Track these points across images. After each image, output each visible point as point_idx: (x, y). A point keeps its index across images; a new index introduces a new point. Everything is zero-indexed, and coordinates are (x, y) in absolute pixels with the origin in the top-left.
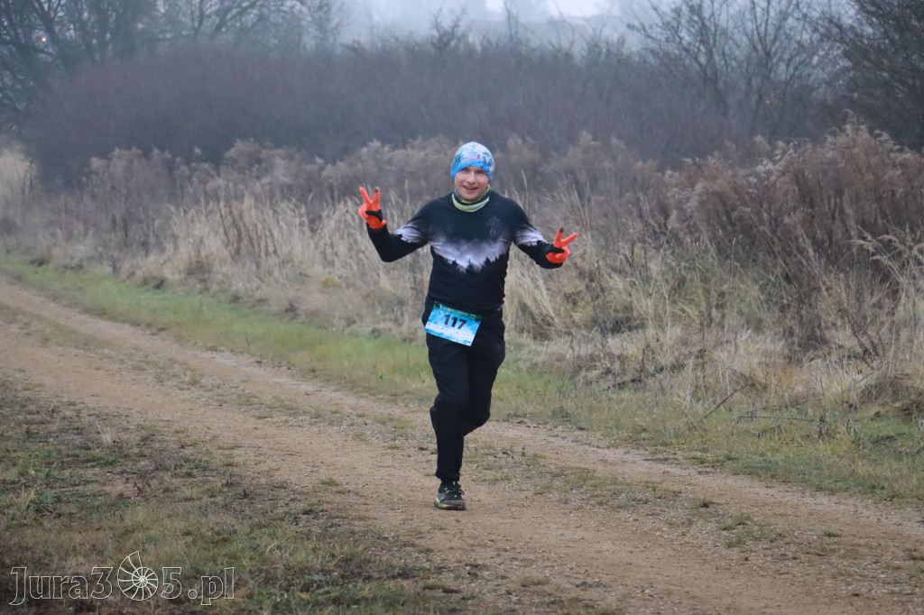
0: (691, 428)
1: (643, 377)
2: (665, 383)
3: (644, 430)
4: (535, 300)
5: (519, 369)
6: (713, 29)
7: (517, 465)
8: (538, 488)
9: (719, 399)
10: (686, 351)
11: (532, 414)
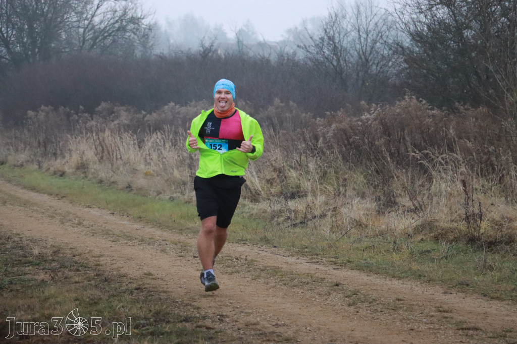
0: (330, 246)
1: (306, 221)
2: (317, 224)
3: (306, 247)
4: (252, 182)
5: (244, 217)
6: (340, 48)
7: (243, 265)
8: (253, 277)
9: (344, 232)
10: (327, 208)
11: (250, 239)
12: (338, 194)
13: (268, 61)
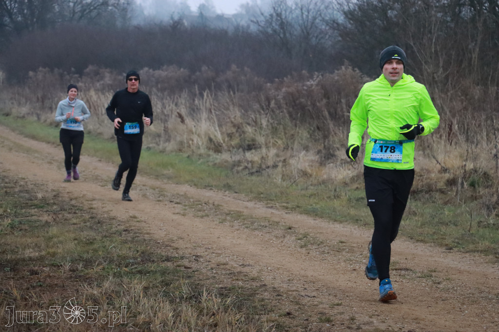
0: (282, 193)
1: (261, 170)
2: (270, 173)
3: (262, 193)
4: (215, 136)
5: (209, 166)
6: (286, 23)
7: (211, 209)
8: (220, 220)
9: (293, 181)
10: (278, 159)
11: (215, 186)
12: (286, 148)
13: (226, 32)
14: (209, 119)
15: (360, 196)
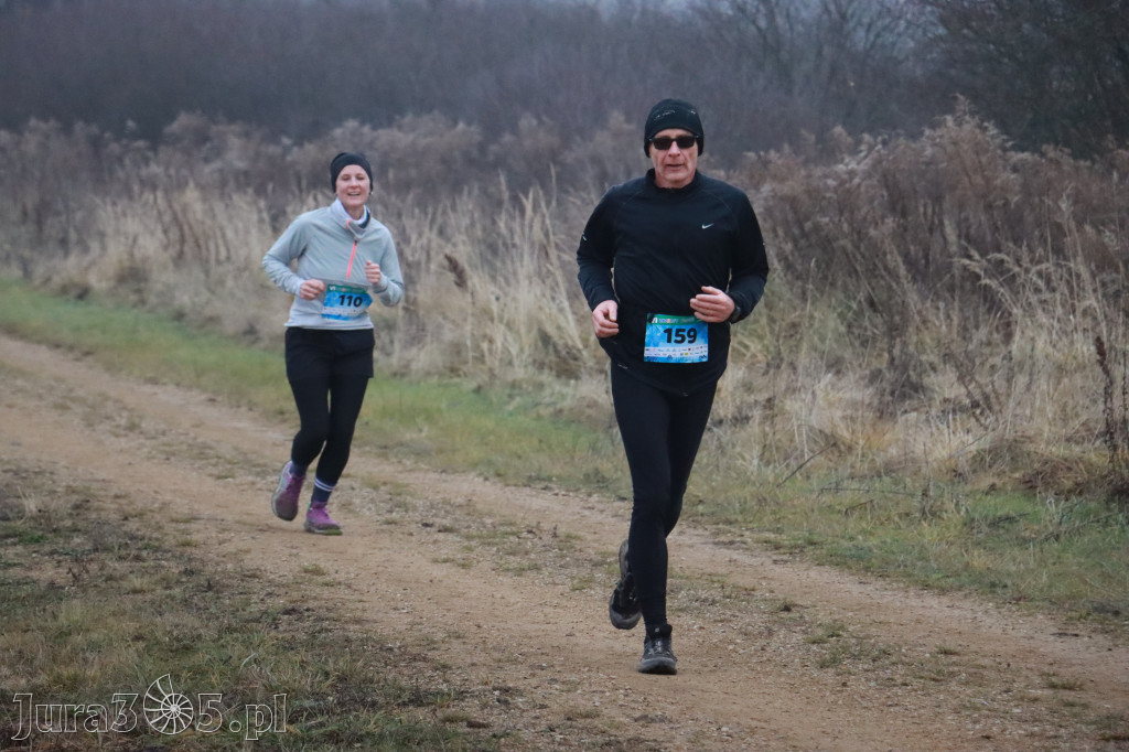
0: (762, 501)
2: (724, 440)
4: (559, 328)
5: (539, 417)
8: (575, 582)
9: (794, 464)
10: (752, 398)
11: (559, 477)
12: (774, 364)
14: (542, 276)
15: (999, 513)
